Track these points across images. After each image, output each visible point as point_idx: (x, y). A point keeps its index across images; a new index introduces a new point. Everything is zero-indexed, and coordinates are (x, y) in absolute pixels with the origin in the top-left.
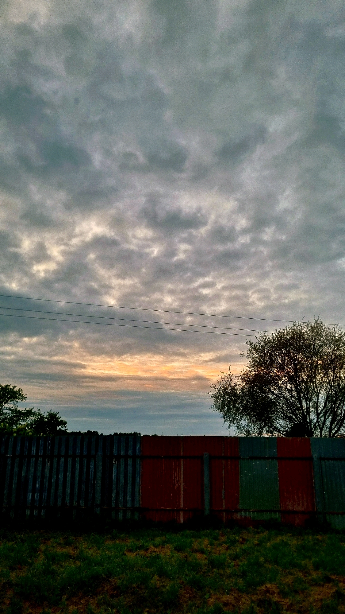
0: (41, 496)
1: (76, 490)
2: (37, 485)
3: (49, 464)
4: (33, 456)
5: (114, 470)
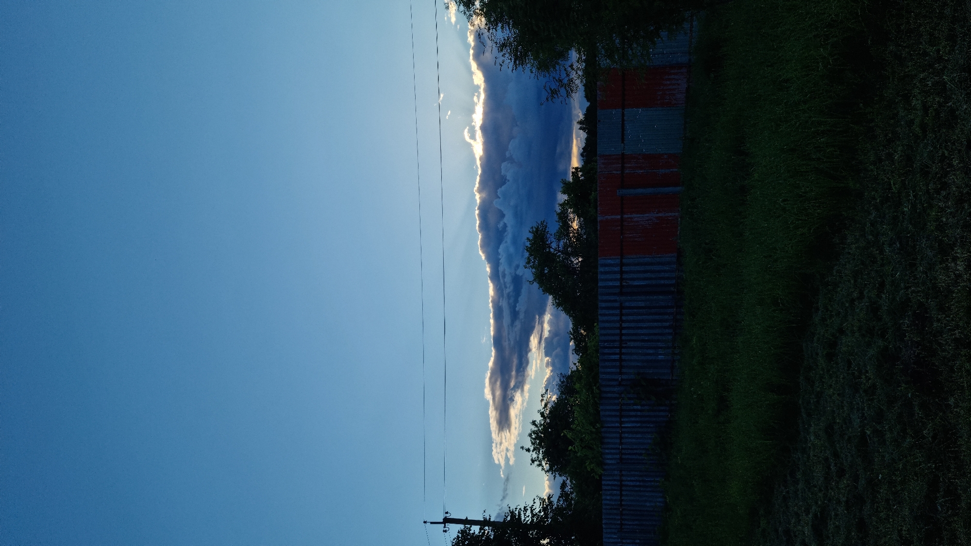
0: (661, 348)
1: (657, 317)
2: (651, 351)
3: (628, 343)
4: (620, 357)
5: (636, 283)
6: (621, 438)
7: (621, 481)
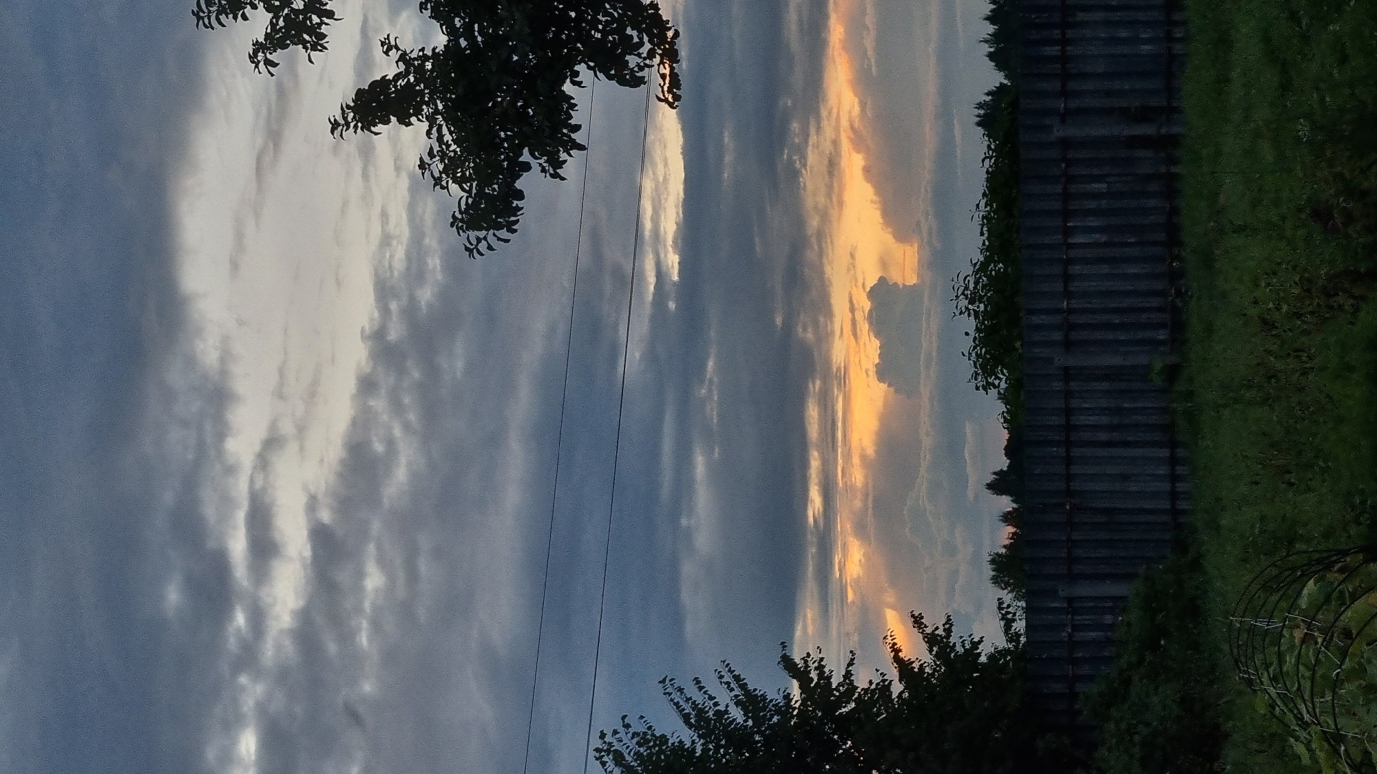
6: (1067, 278)
7: (1068, 412)
